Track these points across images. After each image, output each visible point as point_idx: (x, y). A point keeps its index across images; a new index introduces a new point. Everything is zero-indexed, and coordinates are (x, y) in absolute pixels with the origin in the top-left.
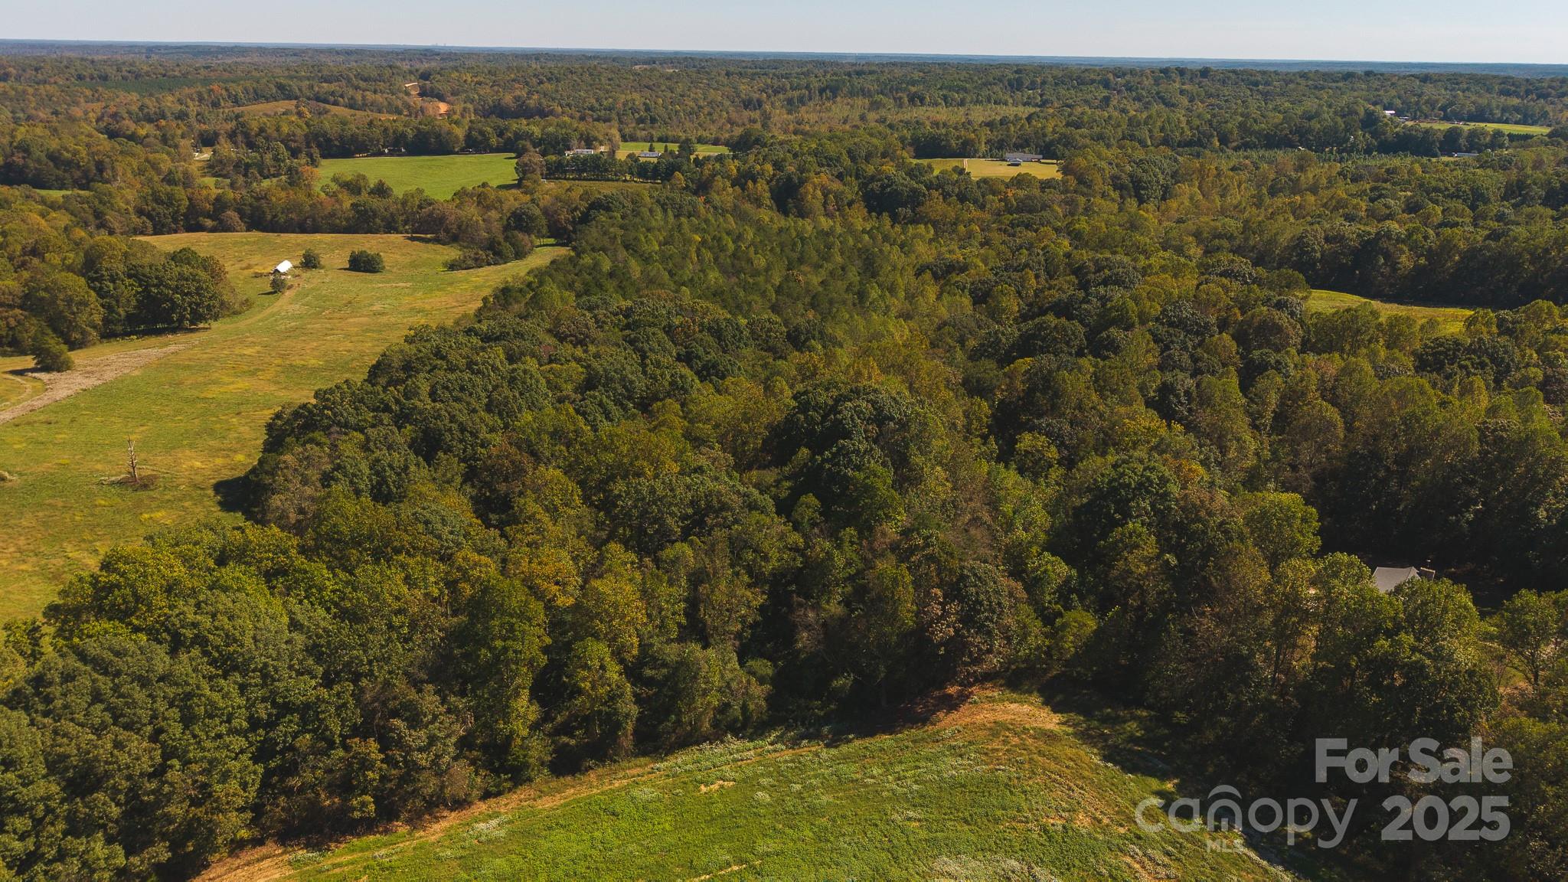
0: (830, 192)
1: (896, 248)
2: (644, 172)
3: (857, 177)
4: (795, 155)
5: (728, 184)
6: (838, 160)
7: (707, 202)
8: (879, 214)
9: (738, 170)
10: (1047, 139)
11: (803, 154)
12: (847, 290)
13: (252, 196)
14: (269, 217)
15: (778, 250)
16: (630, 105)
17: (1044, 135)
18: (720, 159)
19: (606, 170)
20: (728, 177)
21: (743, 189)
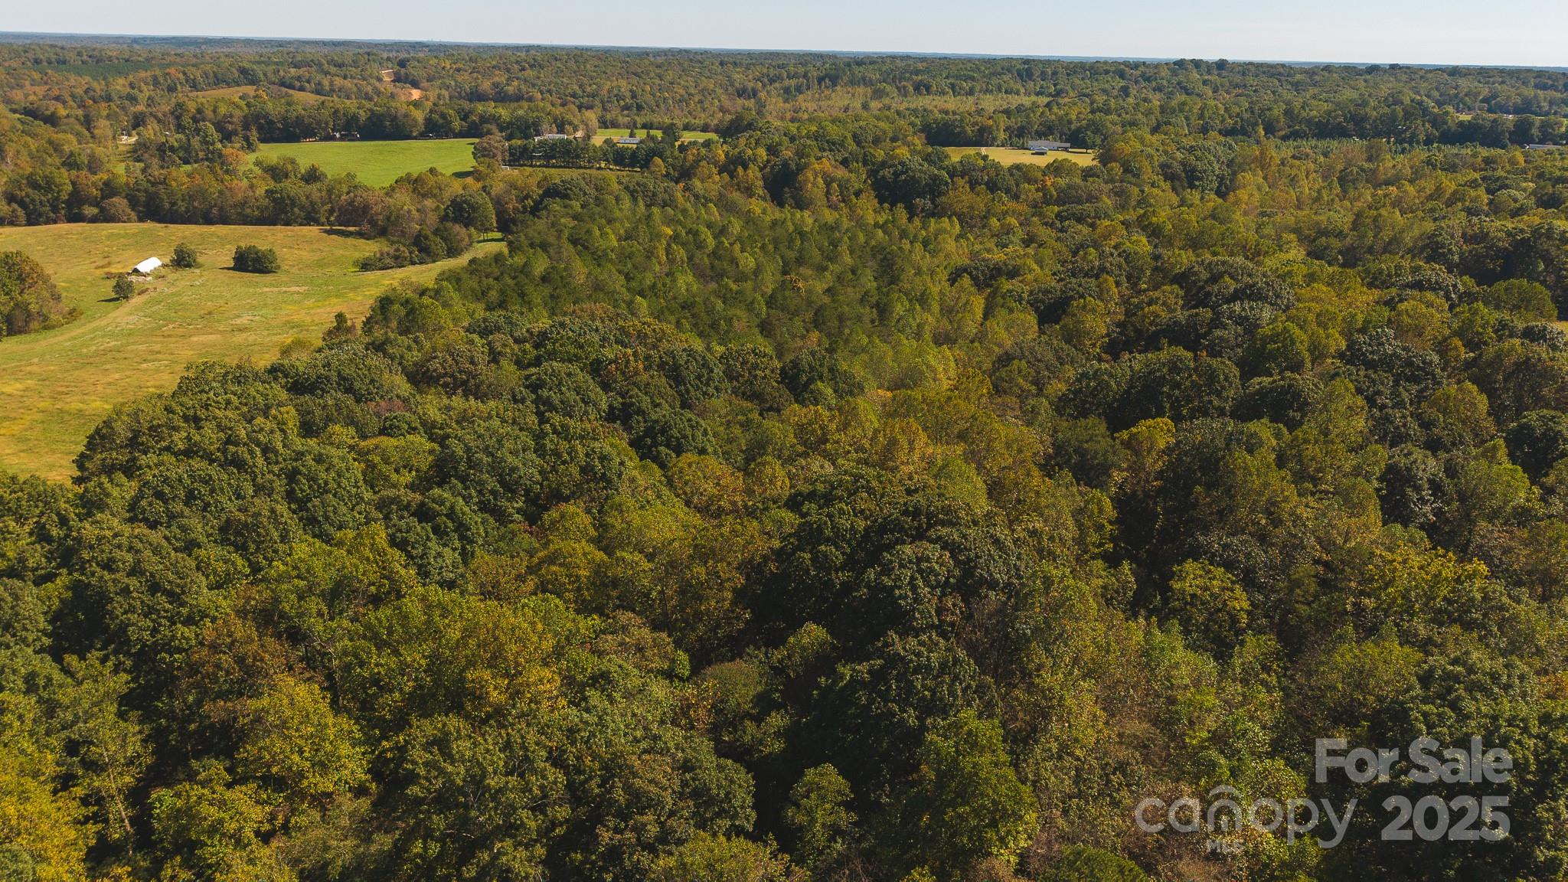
0: (833, 180)
1: (918, 246)
2: (620, 157)
3: (865, 163)
4: (792, 139)
5: (715, 171)
6: (842, 145)
7: (686, 189)
8: (893, 205)
9: (727, 155)
10: (1073, 127)
11: (801, 137)
12: (862, 301)
13: (148, 181)
14: (167, 206)
15: (771, 247)
16: (615, 92)
17: (1070, 122)
18: (707, 144)
19: (578, 157)
20: (715, 164)
21: (732, 177)
